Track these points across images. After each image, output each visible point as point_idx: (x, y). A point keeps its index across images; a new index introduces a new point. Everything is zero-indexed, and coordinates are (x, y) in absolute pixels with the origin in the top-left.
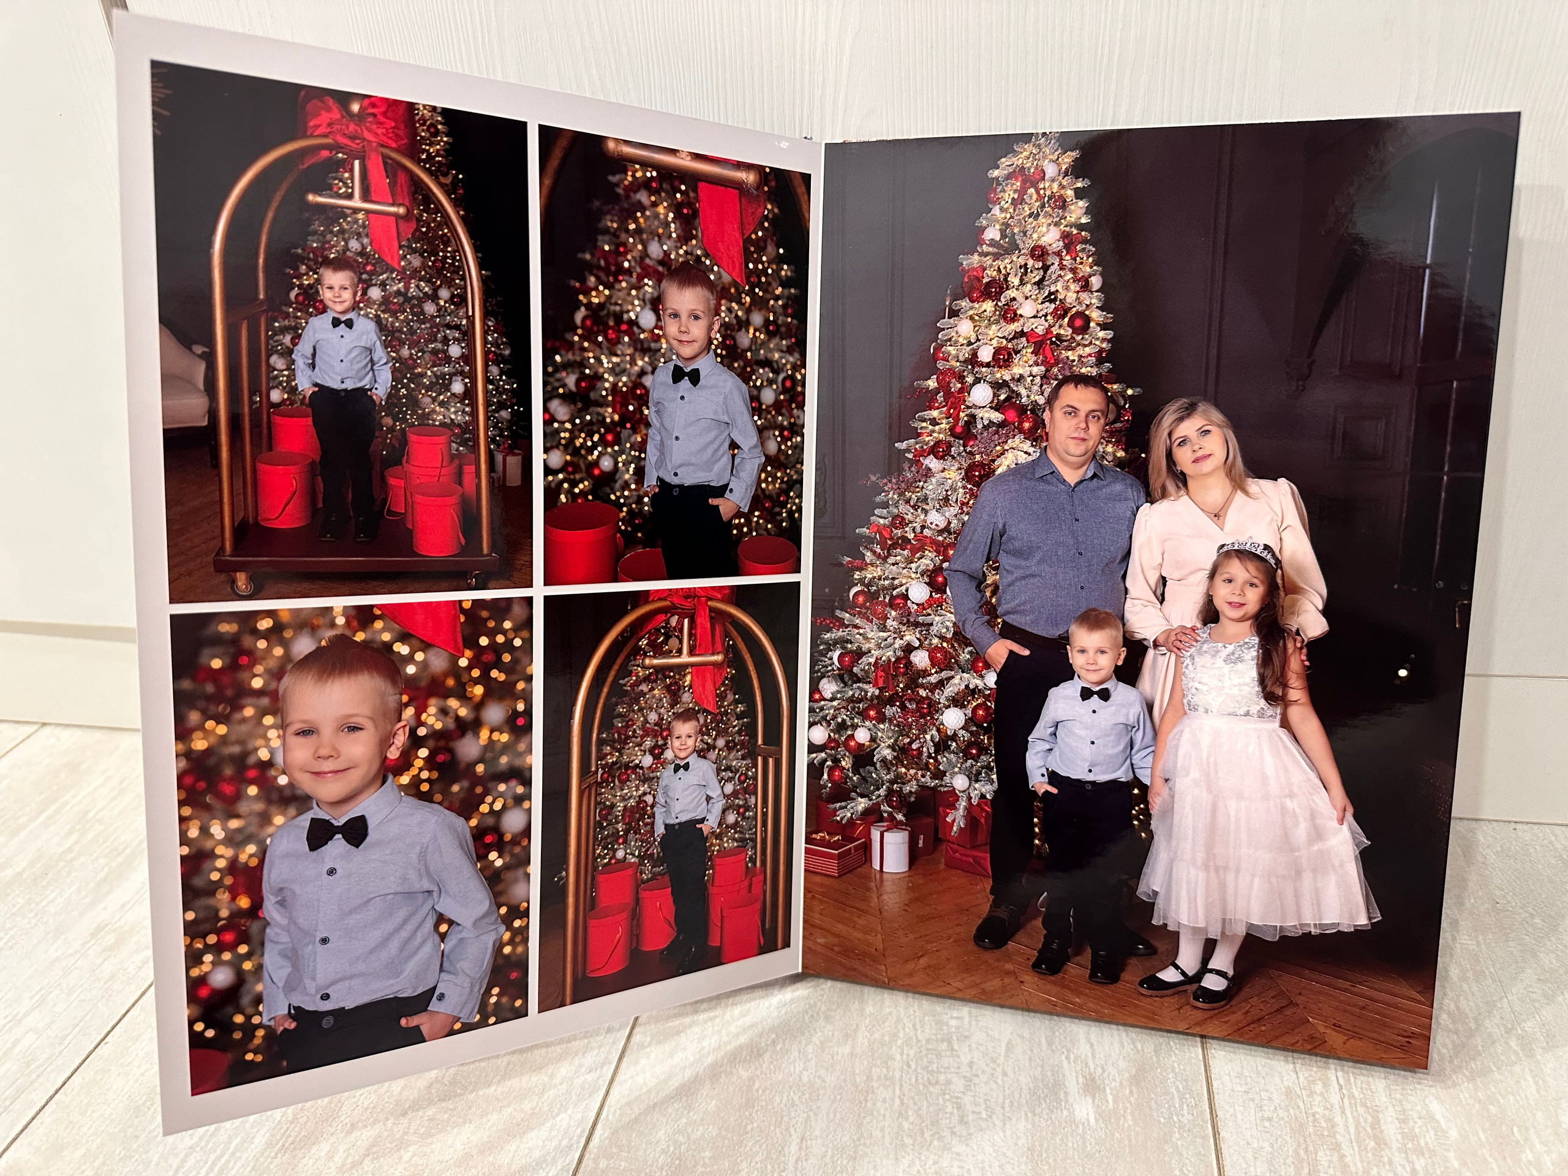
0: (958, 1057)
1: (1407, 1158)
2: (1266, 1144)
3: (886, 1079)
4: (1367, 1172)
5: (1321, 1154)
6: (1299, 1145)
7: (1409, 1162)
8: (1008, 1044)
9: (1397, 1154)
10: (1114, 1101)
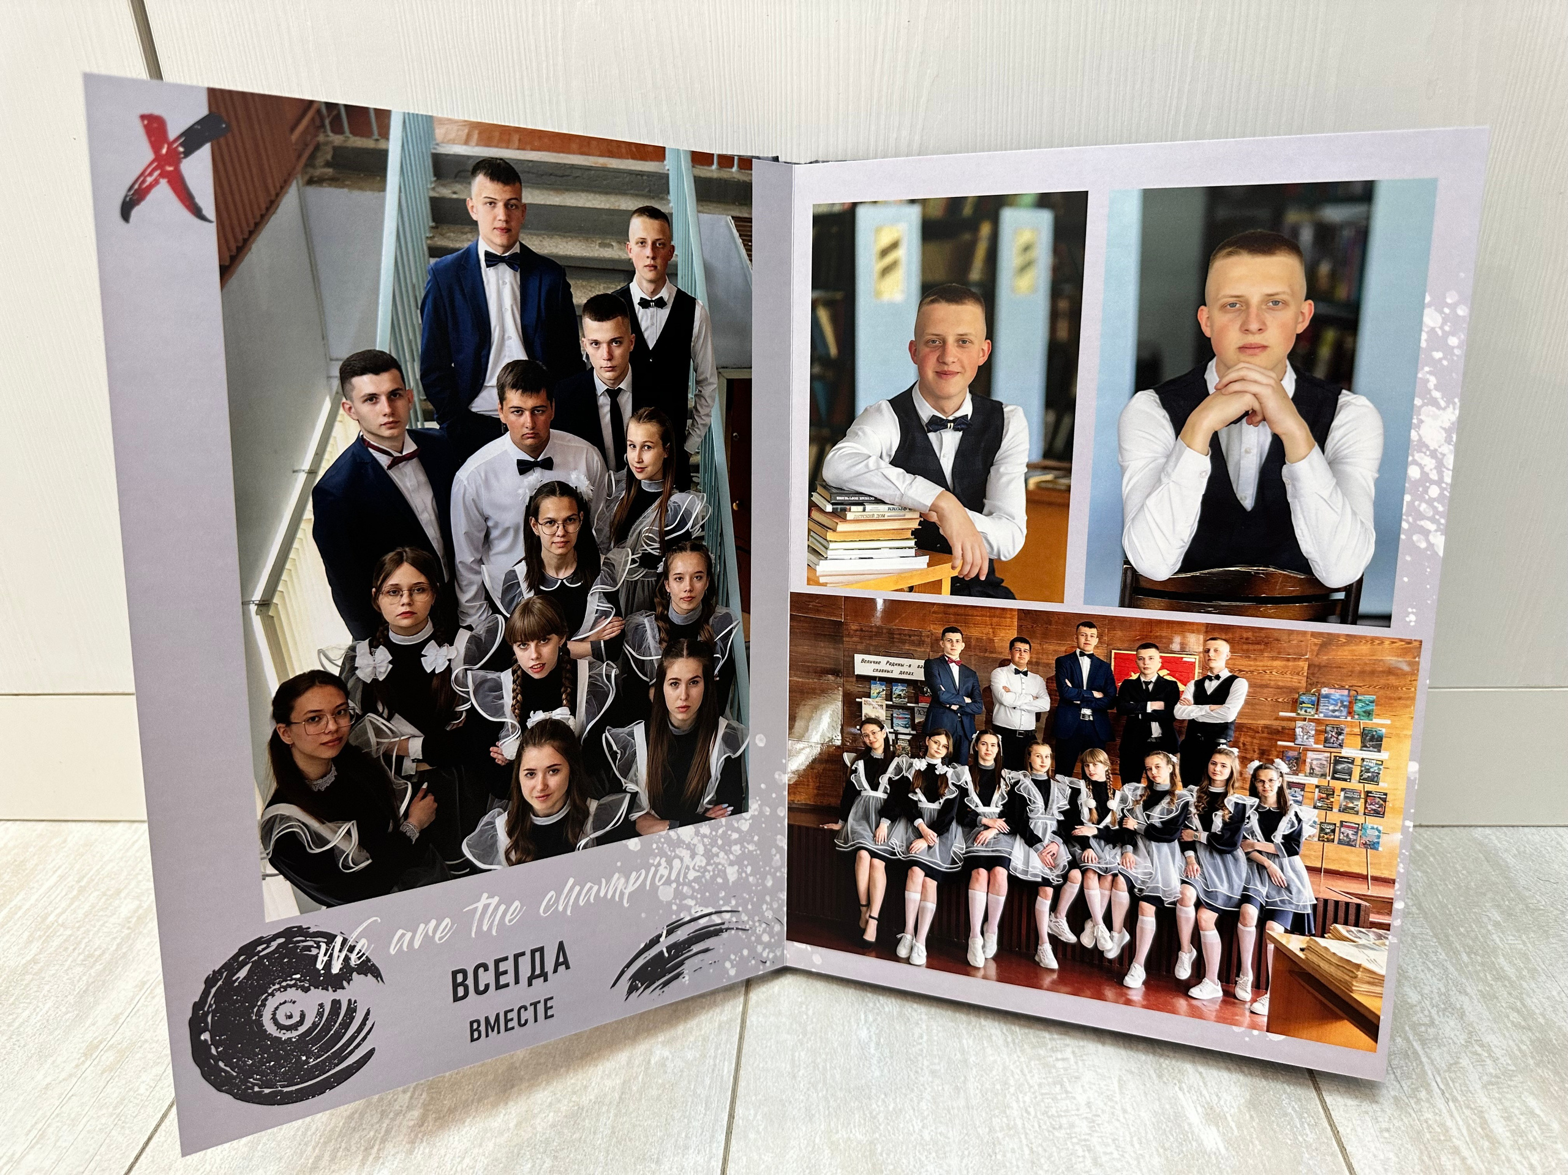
0: (1074, 1098)
1: (1522, 1154)
2: (1391, 1155)
3: (1010, 1129)
4: (1490, 1172)
5: (1443, 1159)
6: (1421, 1153)
7: (1524, 1157)
8: (1120, 1079)
9: (1511, 1151)
10: (1239, 1127)
